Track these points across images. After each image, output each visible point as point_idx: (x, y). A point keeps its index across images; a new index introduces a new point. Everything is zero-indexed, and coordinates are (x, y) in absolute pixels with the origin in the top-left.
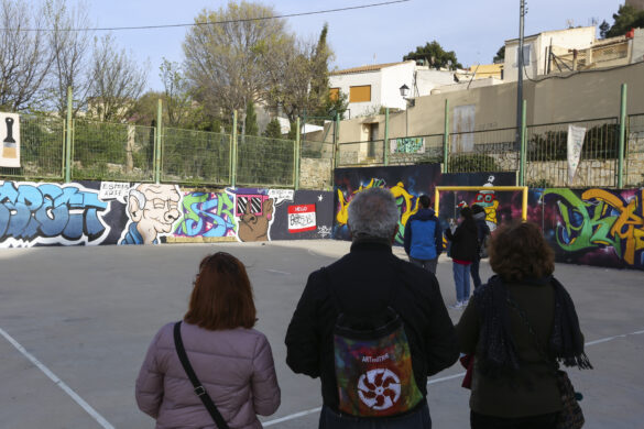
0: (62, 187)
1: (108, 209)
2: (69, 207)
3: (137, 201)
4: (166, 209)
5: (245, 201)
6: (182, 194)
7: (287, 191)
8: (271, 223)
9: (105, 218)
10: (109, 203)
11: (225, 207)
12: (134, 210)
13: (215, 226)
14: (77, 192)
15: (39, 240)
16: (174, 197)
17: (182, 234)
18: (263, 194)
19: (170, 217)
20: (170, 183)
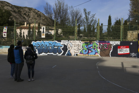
0: (53, 42)
1: (63, 47)
2: (54, 46)
3: (70, 45)
4: (78, 47)
5: (102, 45)
6: (82, 43)
7: (117, 42)
8: (111, 51)
9: (62, 49)
10: (63, 45)
11: (95, 46)
12: (69, 47)
13: (92, 52)
14: (56, 43)
15: (48, 53)
16: (80, 44)
17: (82, 53)
18: (108, 42)
19: (79, 49)
20: (79, 40)
